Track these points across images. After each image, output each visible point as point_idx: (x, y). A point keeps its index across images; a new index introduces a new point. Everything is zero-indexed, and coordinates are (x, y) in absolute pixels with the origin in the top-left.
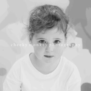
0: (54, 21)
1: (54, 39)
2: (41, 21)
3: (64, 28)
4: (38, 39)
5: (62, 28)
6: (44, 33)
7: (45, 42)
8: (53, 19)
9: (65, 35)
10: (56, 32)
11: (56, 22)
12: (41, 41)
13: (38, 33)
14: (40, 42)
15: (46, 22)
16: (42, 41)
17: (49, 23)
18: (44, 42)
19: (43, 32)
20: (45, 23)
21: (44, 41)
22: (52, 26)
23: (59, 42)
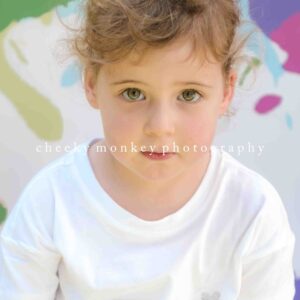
0: (176, 13)
1: (176, 83)
2: (125, 16)
3: (220, 41)
4: (116, 83)
5: (211, 42)
6: (136, 64)
7: (145, 98)
8: (173, 9)
9: (226, 68)
10: (187, 60)
11: (185, 20)
12: (128, 90)
13: (114, 60)
14: (125, 94)
15: (146, 19)
16: (134, 93)
17: (157, 24)
18: (141, 96)
19: (134, 56)
20: (143, 23)
21: (139, 92)
22: (168, 35)
23: (197, 97)
